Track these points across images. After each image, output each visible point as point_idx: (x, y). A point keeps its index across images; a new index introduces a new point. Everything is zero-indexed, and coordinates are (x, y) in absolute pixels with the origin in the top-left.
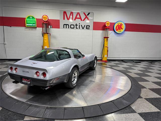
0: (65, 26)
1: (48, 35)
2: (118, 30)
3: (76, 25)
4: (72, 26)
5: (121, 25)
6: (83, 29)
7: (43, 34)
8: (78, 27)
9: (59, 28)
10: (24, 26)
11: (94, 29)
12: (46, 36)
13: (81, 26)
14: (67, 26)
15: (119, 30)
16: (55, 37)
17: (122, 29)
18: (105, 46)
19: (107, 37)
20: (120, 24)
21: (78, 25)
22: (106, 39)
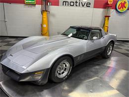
0: (64, 3)
1: (47, 13)
2: (120, 8)
3: (76, 2)
4: (72, 4)
5: (125, 3)
6: (83, 6)
7: (42, 12)
8: (78, 4)
9: (58, 5)
10: (23, 3)
11: (95, 7)
12: (45, 14)
13: (81, 4)
14: (67, 3)
15: (122, 9)
16: (54, 15)
17: (125, 7)
18: (106, 25)
19: (108, 15)
20: (123, 2)
21: (79, 2)
22: (107, 18)
